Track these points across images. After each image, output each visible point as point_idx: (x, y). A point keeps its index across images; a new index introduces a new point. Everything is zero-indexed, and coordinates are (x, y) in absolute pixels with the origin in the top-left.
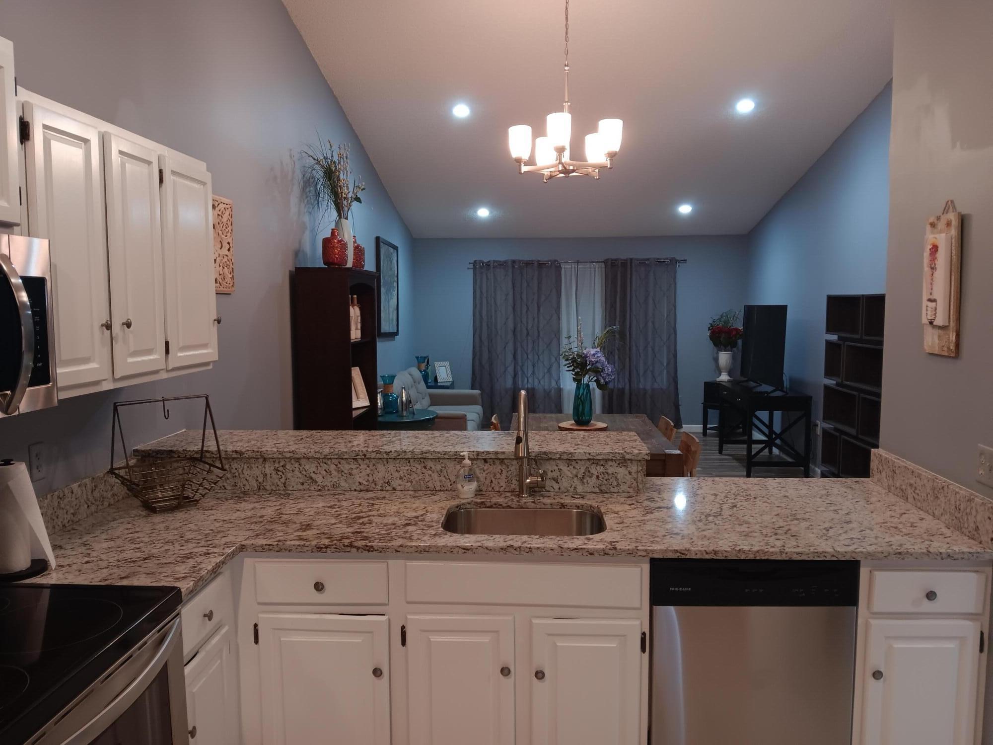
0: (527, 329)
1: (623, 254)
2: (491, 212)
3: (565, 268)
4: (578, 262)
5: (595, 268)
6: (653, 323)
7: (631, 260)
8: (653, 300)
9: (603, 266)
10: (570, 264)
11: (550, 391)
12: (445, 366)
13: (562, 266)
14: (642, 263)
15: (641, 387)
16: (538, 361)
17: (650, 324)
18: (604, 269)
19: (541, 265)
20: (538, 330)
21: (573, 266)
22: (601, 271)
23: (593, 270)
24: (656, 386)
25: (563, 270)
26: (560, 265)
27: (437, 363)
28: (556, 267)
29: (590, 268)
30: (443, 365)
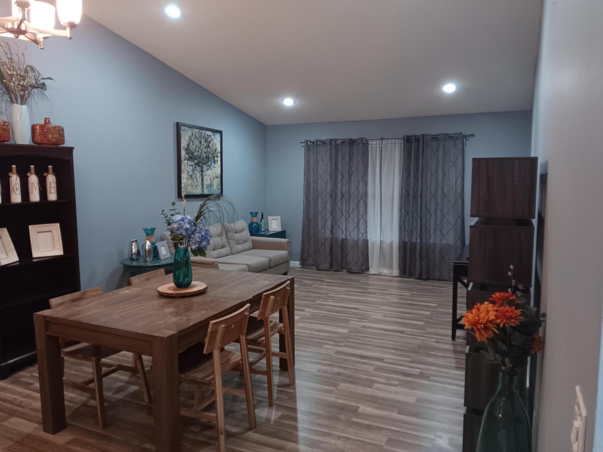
0: (342, 193)
1: (418, 132)
2: (295, 102)
3: (371, 144)
4: (382, 139)
5: (395, 143)
6: (442, 189)
7: (423, 136)
8: (442, 170)
9: (402, 142)
10: (375, 141)
11: (358, 242)
12: (277, 220)
13: (370, 142)
14: (435, 138)
15: (432, 242)
16: (348, 217)
17: (440, 190)
18: (402, 144)
19: (352, 142)
20: (349, 194)
21: (378, 142)
22: (401, 146)
23: (393, 145)
24: (444, 242)
25: (370, 146)
26: (368, 143)
27: (270, 217)
28: (364, 144)
29: (392, 143)
30: (275, 219)
